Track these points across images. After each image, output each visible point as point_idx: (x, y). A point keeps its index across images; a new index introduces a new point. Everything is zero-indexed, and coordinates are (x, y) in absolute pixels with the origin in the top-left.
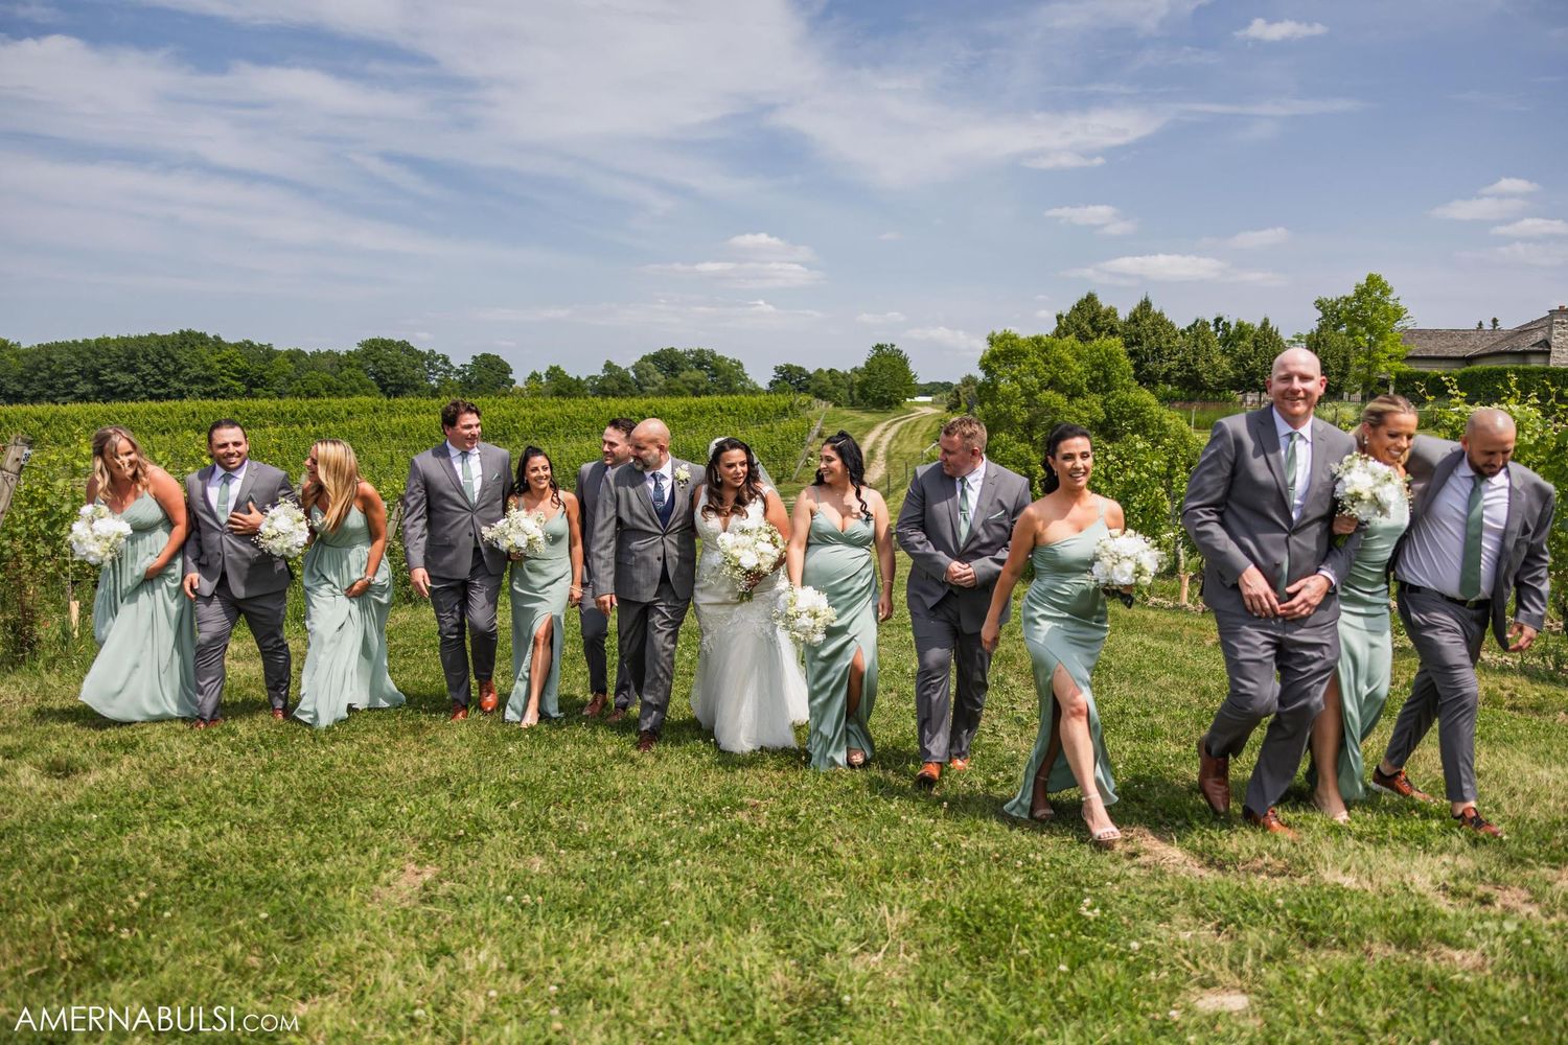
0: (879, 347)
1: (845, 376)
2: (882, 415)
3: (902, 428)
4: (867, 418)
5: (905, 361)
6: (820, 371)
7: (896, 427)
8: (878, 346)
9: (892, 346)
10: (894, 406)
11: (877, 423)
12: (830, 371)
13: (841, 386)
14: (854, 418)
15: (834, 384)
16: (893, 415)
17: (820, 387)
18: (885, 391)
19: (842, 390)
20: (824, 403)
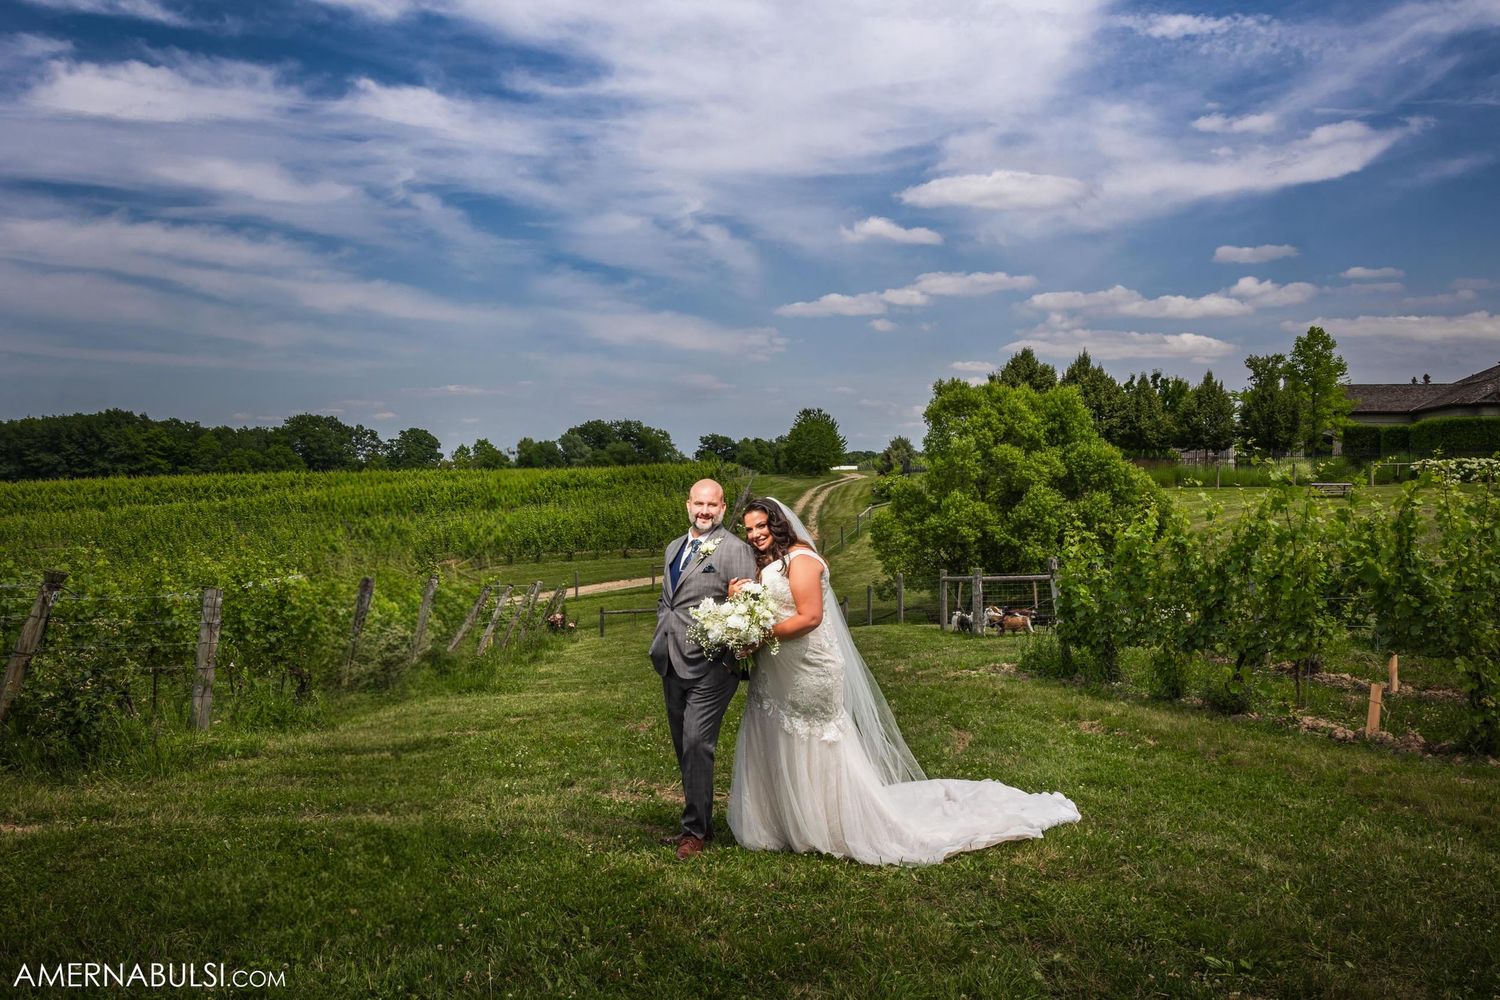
0: (806, 413)
1: (770, 445)
2: (810, 481)
3: (832, 493)
4: (796, 484)
6: (746, 440)
7: (826, 493)
8: (805, 411)
9: (820, 411)
10: (823, 471)
11: (807, 489)
12: (756, 441)
13: (766, 455)
14: (783, 484)
15: (760, 453)
16: (822, 480)
17: (747, 456)
18: (813, 457)
19: (768, 459)
20: (751, 471)
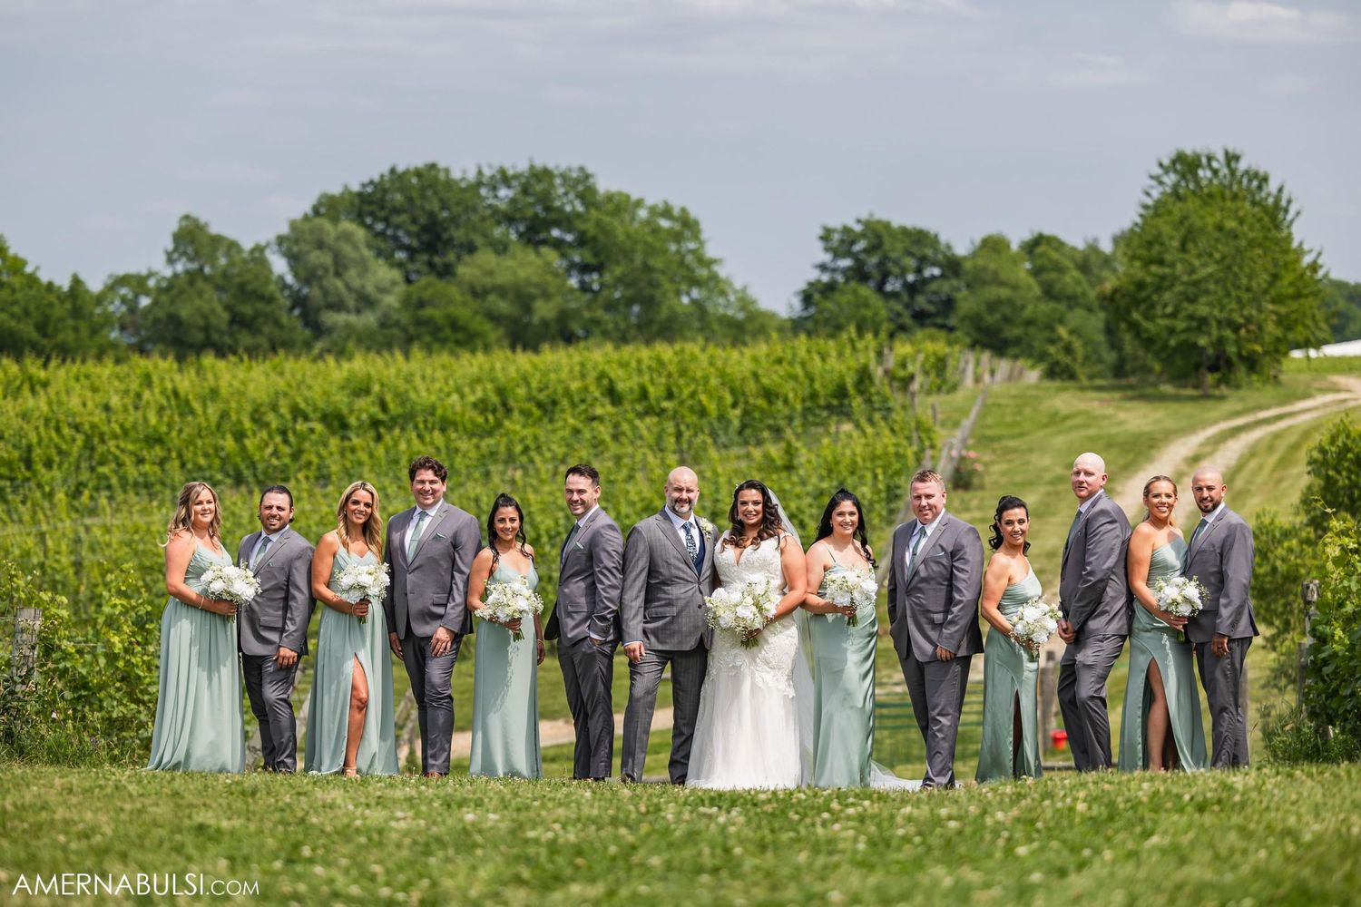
0: (1186, 165)
1: (1088, 262)
2: (1188, 409)
3: (1252, 452)
4: (1136, 417)
5: (1274, 215)
6: (993, 245)
7: (1233, 450)
8: (1180, 158)
9: (1232, 158)
10: (1241, 372)
11: (1166, 436)
12: (1036, 244)
13: (1072, 300)
14: (1091, 419)
15: (1049, 293)
16: (1227, 407)
17: (993, 306)
18: (1202, 323)
19: (1076, 317)
20: (1004, 366)
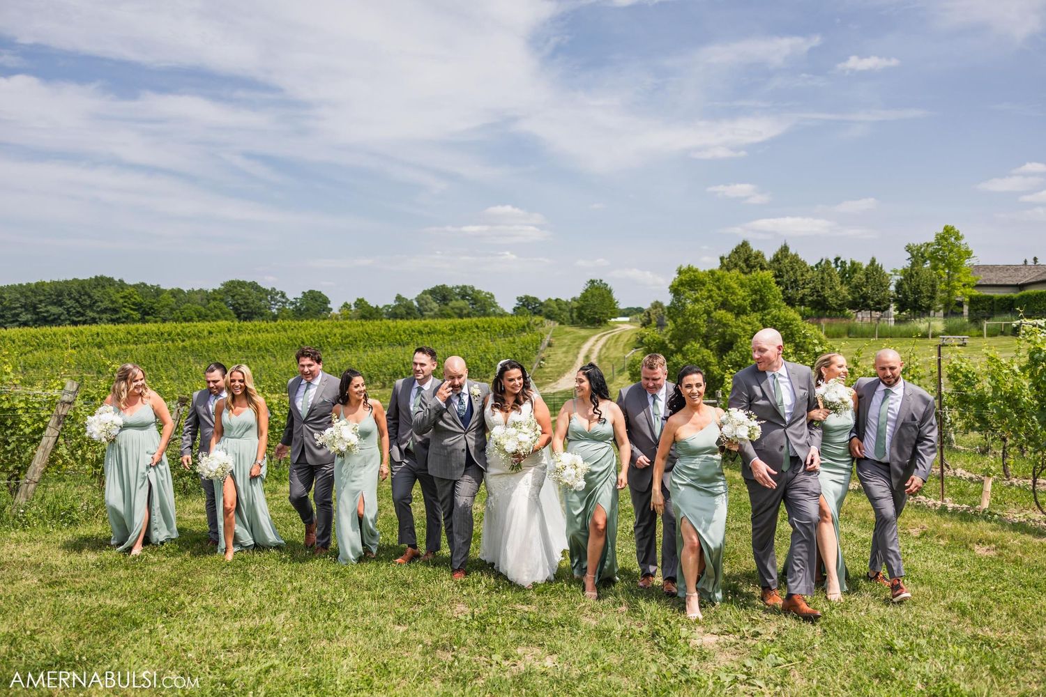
0: (592, 282)
1: (567, 303)
2: (594, 330)
3: (608, 340)
4: (583, 332)
5: (610, 292)
6: (549, 300)
7: (604, 339)
9: (601, 281)
10: (603, 323)
11: (591, 336)
12: (557, 300)
13: (564, 310)
14: (574, 333)
15: (560, 309)
16: (602, 330)
17: (549, 311)
18: (596, 313)
19: (565, 313)
20: (552, 322)
